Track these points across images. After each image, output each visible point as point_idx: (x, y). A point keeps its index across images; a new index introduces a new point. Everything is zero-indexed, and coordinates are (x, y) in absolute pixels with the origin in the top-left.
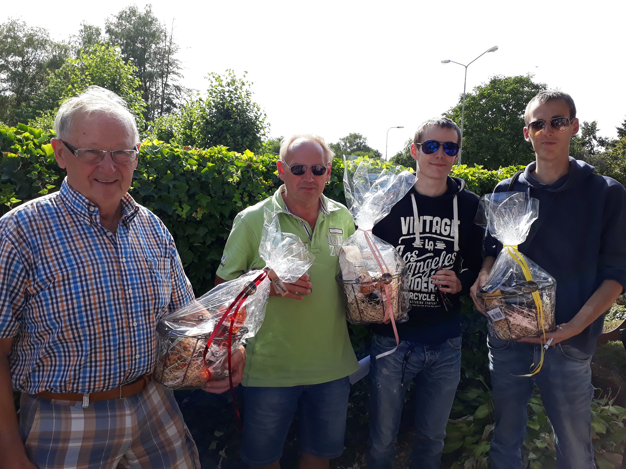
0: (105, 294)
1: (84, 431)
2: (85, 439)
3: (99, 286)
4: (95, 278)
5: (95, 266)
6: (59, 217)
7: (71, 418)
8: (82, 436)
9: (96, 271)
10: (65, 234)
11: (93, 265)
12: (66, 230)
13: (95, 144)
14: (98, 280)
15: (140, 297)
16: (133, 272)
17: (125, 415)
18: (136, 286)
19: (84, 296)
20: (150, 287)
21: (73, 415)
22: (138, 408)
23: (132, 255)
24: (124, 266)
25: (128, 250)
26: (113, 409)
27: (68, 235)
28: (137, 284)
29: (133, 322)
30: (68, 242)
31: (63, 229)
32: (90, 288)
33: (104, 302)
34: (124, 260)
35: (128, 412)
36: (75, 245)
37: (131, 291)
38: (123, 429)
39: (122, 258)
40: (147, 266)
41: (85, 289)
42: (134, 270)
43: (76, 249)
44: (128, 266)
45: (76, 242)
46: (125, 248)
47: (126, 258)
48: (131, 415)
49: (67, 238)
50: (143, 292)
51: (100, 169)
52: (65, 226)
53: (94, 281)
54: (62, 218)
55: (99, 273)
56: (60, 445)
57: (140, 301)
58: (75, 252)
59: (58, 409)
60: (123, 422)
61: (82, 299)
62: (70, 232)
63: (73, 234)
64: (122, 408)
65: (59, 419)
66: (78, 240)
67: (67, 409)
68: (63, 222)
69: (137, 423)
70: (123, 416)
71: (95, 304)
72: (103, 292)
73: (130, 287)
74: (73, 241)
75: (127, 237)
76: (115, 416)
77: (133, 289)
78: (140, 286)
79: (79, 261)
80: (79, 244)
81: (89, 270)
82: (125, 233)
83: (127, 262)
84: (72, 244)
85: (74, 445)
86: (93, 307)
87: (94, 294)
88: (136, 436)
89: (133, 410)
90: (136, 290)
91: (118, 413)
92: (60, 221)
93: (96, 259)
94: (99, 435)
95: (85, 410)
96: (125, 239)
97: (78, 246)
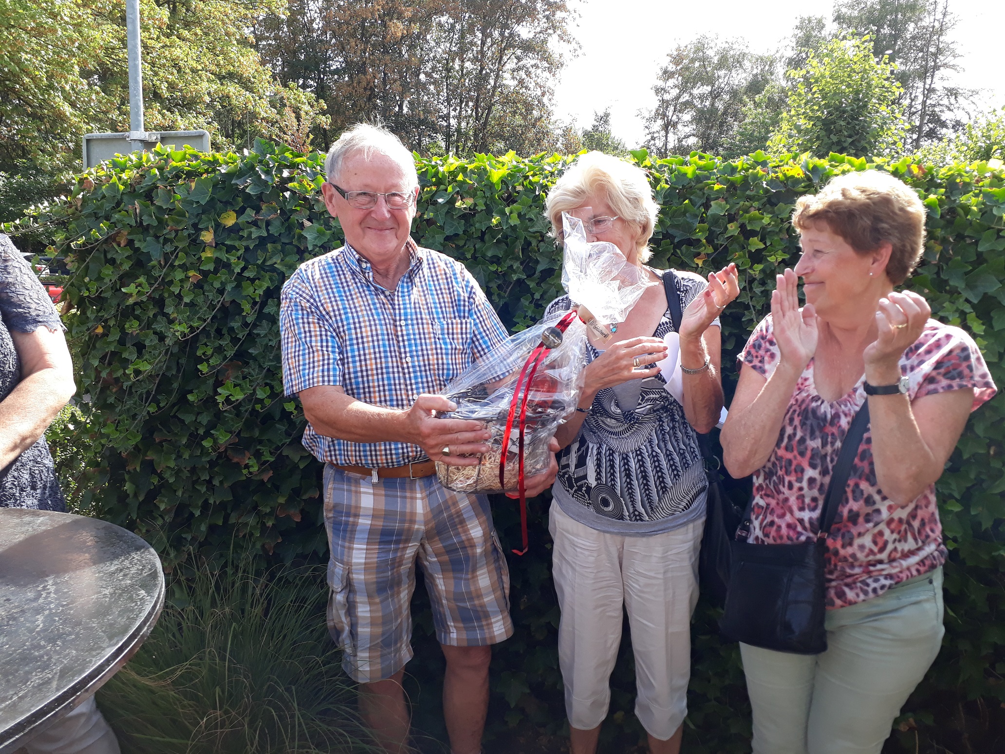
0: (383, 360)
1: (374, 509)
2: (374, 517)
3: (377, 350)
4: (373, 341)
5: (373, 328)
6: (339, 275)
7: (360, 493)
8: (371, 512)
9: (374, 333)
10: (345, 292)
11: (370, 326)
12: (346, 289)
13: (366, 186)
14: (376, 343)
15: (419, 366)
16: (412, 337)
17: (416, 498)
18: (415, 353)
19: (360, 361)
20: (432, 355)
21: (362, 490)
22: (430, 494)
23: (414, 317)
24: (402, 331)
25: (409, 311)
26: (403, 489)
27: (348, 294)
28: (417, 351)
29: (413, 394)
30: (348, 300)
31: (343, 287)
32: (367, 352)
33: (382, 368)
34: (403, 323)
35: (419, 495)
36: (354, 303)
37: (409, 359)
38: (413, 514)
39: (400, 320)
40: (431, 330)
41: (362, 352)
42: (414, 334)
43: (355, 307)
44: (407, 330)
45: (356, 301)
46: (405, 308)
47: (406, 320)
48: (422, 499)
49: (346, 296)
50: (424, 360)
51: (373, 215)
52: (345, 284)
53: (371, 344)
54: (342, 276)
55: (377, 335)
56: (351, 519)
57: (421, 371)
58: (354, 310)
59: (349, 480)
60: (413, 506)
61: (358, 364)
62: (349, 290)
63: (353, 292)
64: (413, 490)
65: (349, 491)
66: (357, 298)
67: (357, 482)
68: (343, 280)
69: (428, 509)
70: (413, 498)
71: (372, 370)
72: (380, 358)
73: (408, 355)
74: (352, 299)
75: (409, 296)
76: (405, 497)
77: (412, 357)
78: (420, 353)
79: (356, 320)
80: (359, 302)
81: (366, 331)
82: (408, 291)
83: (407, 325)
84: (351, 302)
85: (364, 522)
86: (370, 373)
87: (371, 359)
88: (430, 525)
89: (424, 494)
90: (416, 358)
91: (408, 494)
92: (340, 279)
93: (374, 320)
94: (388, 515)
95: (374, 486)
96: (407, 298)
97: (357, 305)
